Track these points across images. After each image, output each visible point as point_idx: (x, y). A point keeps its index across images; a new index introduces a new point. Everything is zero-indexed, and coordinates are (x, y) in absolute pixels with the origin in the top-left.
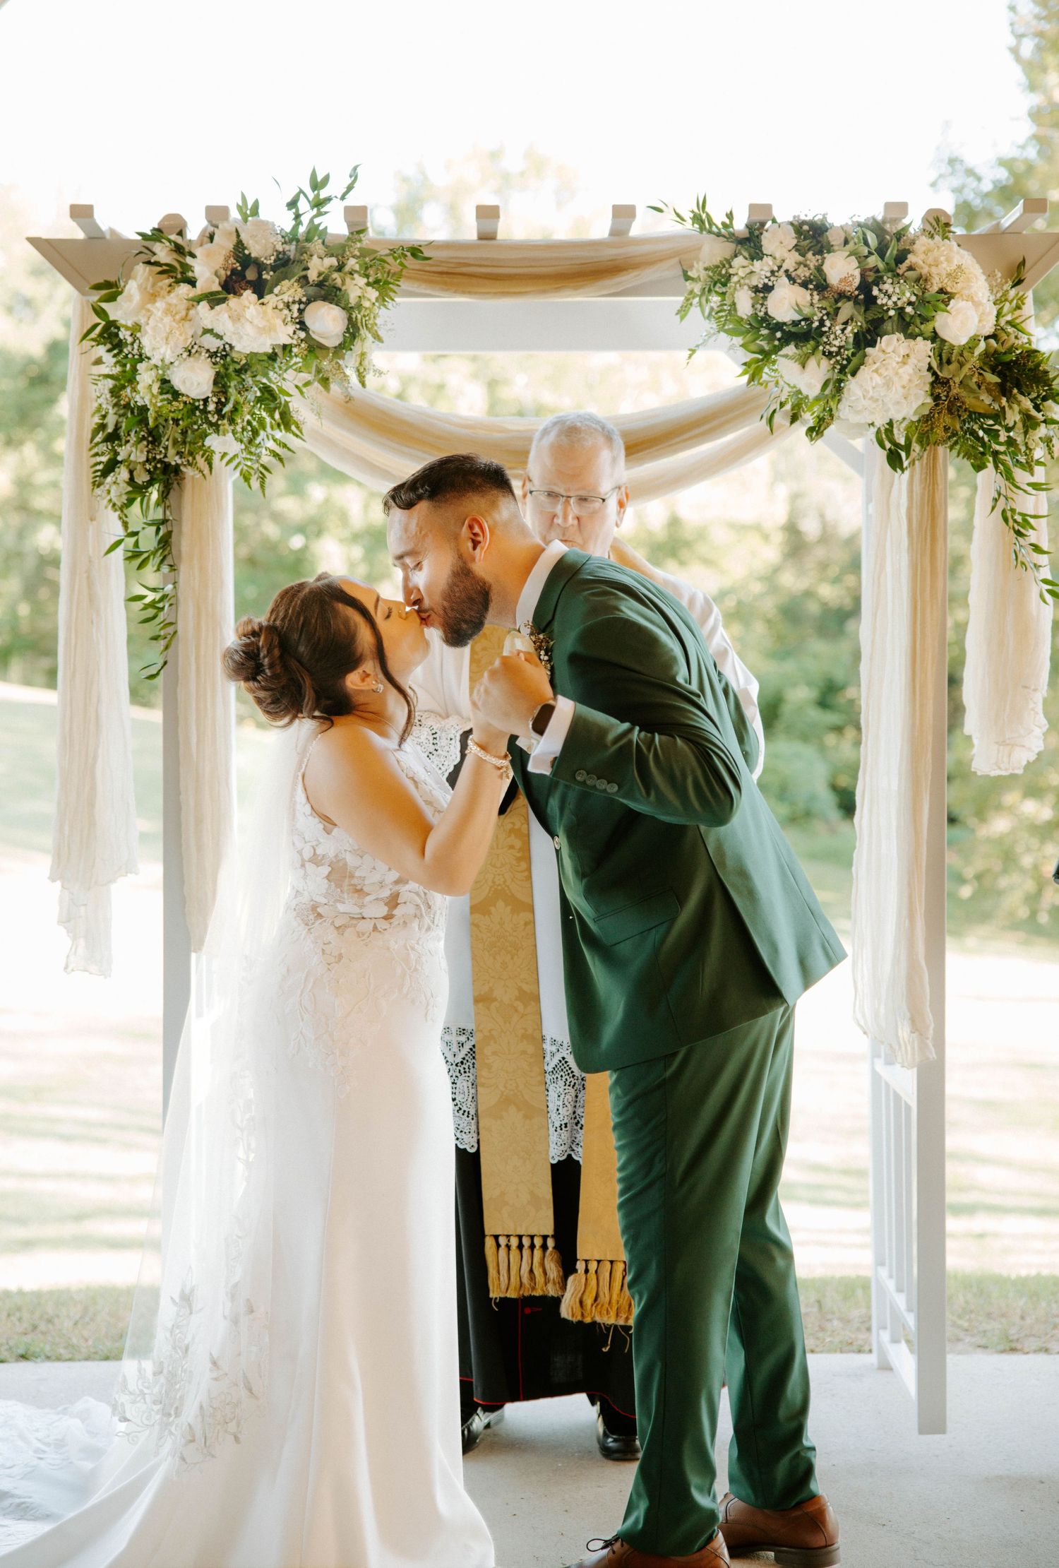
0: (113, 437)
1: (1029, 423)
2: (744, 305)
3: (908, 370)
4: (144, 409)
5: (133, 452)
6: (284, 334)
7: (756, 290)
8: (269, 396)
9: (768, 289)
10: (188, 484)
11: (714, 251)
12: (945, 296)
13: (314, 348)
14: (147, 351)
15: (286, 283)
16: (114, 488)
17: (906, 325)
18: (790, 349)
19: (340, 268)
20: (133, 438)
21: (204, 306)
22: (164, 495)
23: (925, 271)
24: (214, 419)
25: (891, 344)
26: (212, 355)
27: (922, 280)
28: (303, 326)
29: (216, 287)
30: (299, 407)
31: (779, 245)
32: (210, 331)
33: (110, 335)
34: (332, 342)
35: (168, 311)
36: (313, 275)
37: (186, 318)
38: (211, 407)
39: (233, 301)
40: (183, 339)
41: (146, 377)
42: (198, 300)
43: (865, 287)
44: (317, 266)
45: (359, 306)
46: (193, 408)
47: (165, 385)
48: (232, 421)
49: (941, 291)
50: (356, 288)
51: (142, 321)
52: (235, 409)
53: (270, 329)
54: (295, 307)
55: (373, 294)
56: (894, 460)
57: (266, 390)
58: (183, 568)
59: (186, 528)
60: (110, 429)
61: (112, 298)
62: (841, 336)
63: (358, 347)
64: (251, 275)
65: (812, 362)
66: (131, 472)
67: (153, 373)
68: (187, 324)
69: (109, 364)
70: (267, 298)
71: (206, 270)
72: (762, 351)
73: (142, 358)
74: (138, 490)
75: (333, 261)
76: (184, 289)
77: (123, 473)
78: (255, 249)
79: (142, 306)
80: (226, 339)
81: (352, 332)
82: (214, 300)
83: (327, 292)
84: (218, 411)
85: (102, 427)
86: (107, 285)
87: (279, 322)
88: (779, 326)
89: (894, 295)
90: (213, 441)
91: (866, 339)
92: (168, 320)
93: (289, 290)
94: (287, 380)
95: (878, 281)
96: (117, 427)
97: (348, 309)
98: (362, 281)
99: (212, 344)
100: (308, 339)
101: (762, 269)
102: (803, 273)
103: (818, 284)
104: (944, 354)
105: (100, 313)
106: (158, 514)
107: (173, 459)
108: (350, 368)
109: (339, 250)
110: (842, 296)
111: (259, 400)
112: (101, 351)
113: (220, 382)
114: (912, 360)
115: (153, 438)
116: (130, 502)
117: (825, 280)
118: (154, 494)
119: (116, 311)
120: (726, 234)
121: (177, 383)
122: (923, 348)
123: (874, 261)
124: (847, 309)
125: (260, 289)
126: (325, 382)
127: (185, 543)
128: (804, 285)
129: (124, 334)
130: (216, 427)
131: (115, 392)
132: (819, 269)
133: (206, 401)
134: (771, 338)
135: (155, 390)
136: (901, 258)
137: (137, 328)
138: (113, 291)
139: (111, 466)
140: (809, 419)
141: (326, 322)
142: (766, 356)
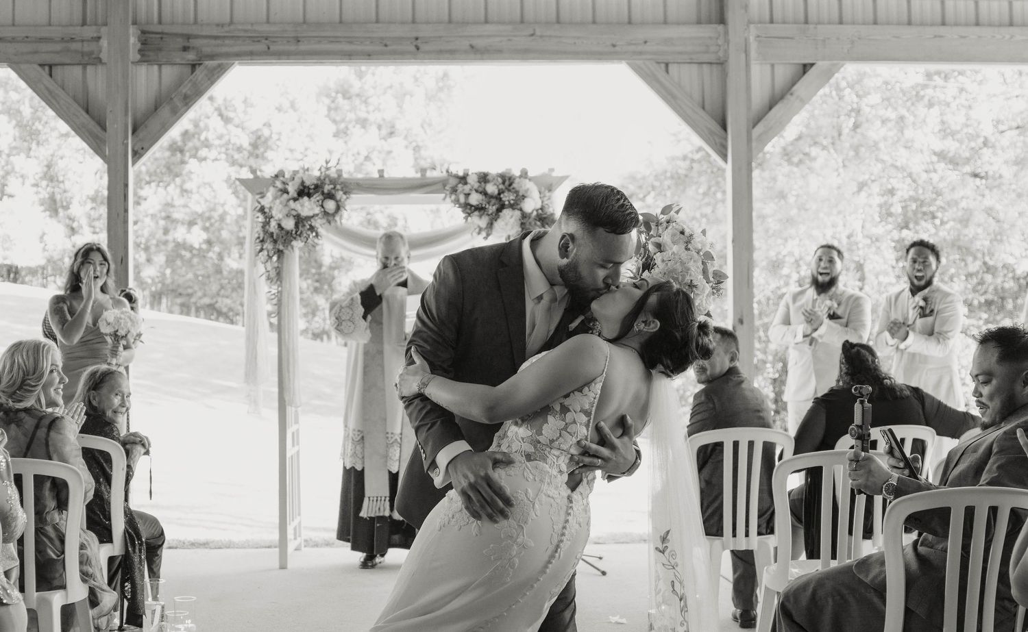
0: (262, 241)
2: (462, 199)
3: (512, 220)
4: (272, 233)
5: (269, 245)
6: (317, 210)
7: (465, 194)
8: (312, 228)
9: (469, 194)
10: (285, 256)
11: (453, 182)
12: (524, 197)
13: (326, 213)
14: (274, 215)
15: (317, 194)
16: (262, 258)
17: (512, 206)
18: (476, 213)
19: (334, 188)
20: (268, 241)
21: (291, 202)
22: (279, 257)
23: (517, 189)
24: (294, 236)
25: (507, 213)
26: (294, 216)
27: (517, 192)
28: (322, 206)
29: (296, 195)
30: (321, 231)
31: (473, 180)
32: (294, 210)
33: (262, 210)
34: (331, 212)
35: (281, 203)
36: (326, 191)
37: (286, 205)
38: (294, 232)
39: (301, 200)
40: (285, 211)
41: (273, 224)
42: (289, 200)
43: (499, 194)
44: (327, 188)
45: (340, 200)
46: (288, 232)
47: (279, 226)
48: (300, 236)
49: (523, 196)
50: (340, 195)
51: (272, 205)
52: (301, 232)
53: (312, 209)
54: (320, 201)
55: (344, 197)
57: (311, 226)
58: (283, 282)
59: (284, 269)
60: (261, 238)
61: (262, 197)
62: (492, 209)
63: (340, 212)
64: (306, 191)
65: (483, 217)
66: (268, 252)
67: (275, 222)
68: (286, 207)
69: (261, 219)
70: (312, 198)
71: (292, 189)
72: (468, 213)
73: (272, 217)
74: (270, 257)
75: (332, 186)
76: (285, 196)
77: (265, 253)
78: (308, 183)
79: (272, 201)
80: (299, 212)
81: (338, 208)
82: (295, 200)
83: (330, 196)
84: (296, 233)
85: (259, 238)
86: (261, 193)
87: (315, 206)
88: (472, 206)
89: (508, 197)
90: (294, 243)
91: (499, 210)
92: (281, 206)
93: (317, 197)
94: (318, 223)
95: (503, 192)
96: (264, 238)
97: (337, 201)
98: (341, 193)
99: (294, 213)
100: (325, 212)
101: (467, 188)
102: (481, 189)
103: (485, 193)
104: (524, 216)
105: (259, 203)
106: (276, 265)
107: (281, 247)
108: (337, 218)
109: (333, 182)
110: (492, 197)
111: (309, 229)
112: (259, 214)
113: (297, 225)
114: (514, 217)
115: (275, 242)
116: (267, 261)
117: (487, 192)
118: (275, 258)
119: (264, 202)
120: (457, 177)
121: (283, 225)
122: (517, 213)
123: (501, 187)
124: (493, 201)
125: (309, 195)
126: (329, 222)
127: (284, 274)
128: (481, 193)
129: (266, 210)
130: (295, 238)
131: (263, 227)
132: (484, 189)
133: (292, 231)
134: (470, 209)
135: (276, 227)
136: (510, 185)
137: (270, 208)
138: (263, 195)
139: (261, 250)
140: (484, 234)
141: (330, 205)
142: (469, 215)
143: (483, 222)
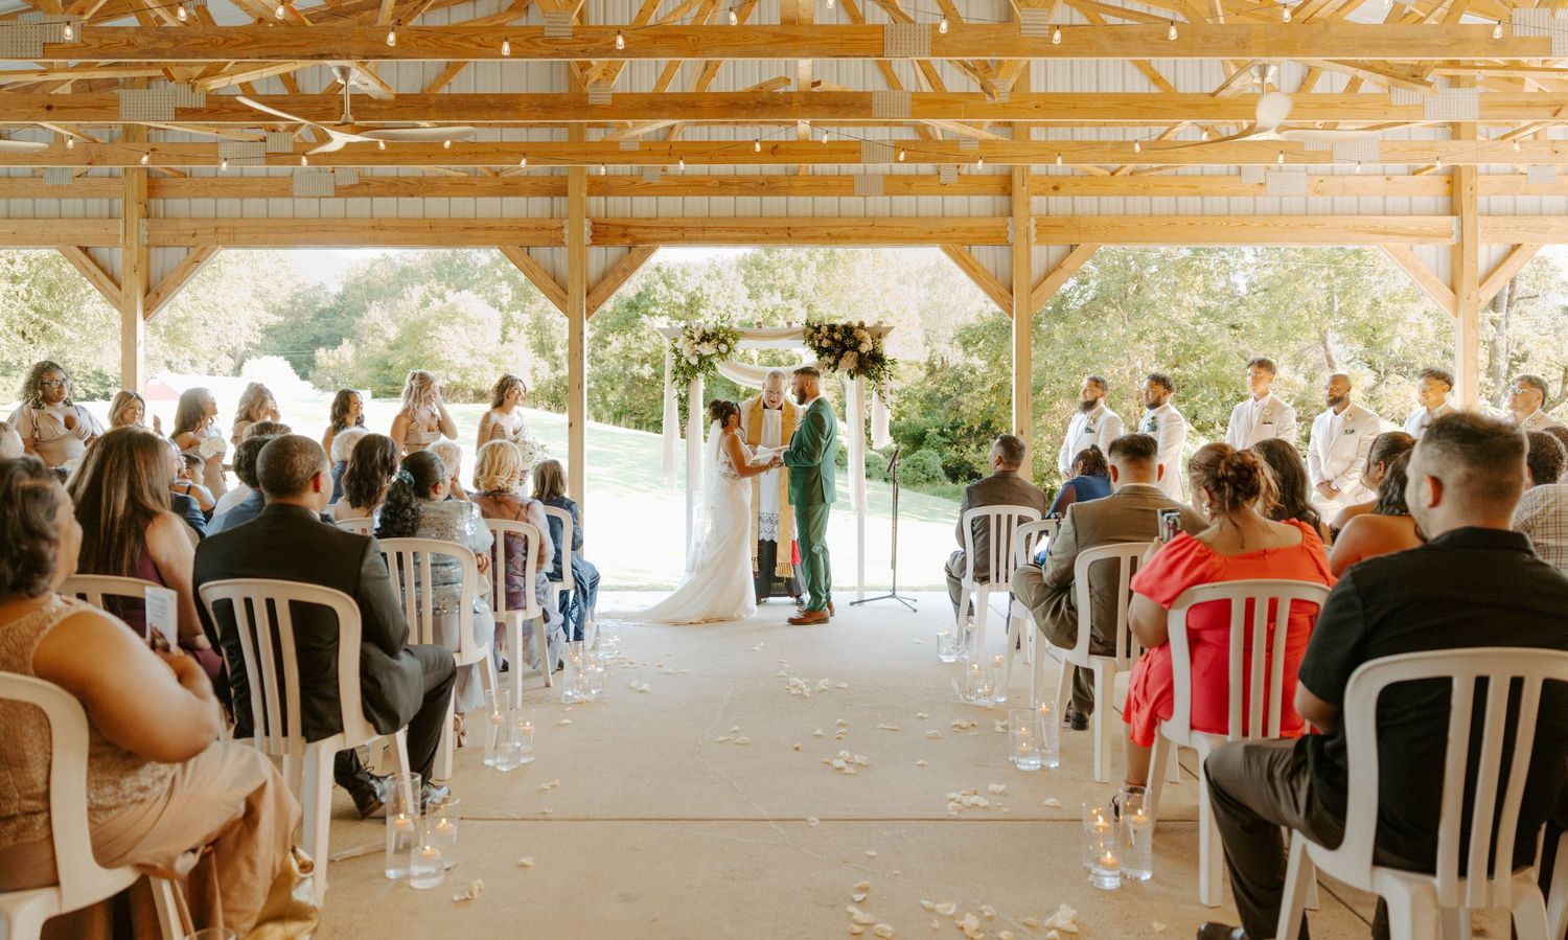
0: (676, 373)
1: (879, 370)
2: (817, 344)
3: (852, 358)
4: (683, 368)
5: (680, 376)
6: (714, 351)
7: (819, 340)
8: (711, 364)
9: (822, 340)
10: (692, 383)
11: (810, 331)
12: (860, 342)
13: (720, 354)
14: (684, 355)
15: (714, 340)
16: (676, 384)
17: (853, 349)
18: (827, 354)
19: (727, 336)
20: (680, 373)
23: (856, 337)
24: (698, 369)
25: (849, 353)
26: (698, 356)
27: (856, 339)
28: (718, 349)
29: (699, 341)
30: (718, 365)
31: (824, 330)
32: (698, 351)
33: (675, 351)
34: (724, 353)
35: (689, 346)
36: (720, 338)
38: (698, 367)
39: (703, 344)
40: (692, 352)
41: (683, 360)
42: (695, 344)
43: (843, 340)
44: (721, 336)
45: (730, 345)
46: (693, 367)
47: (688, 362)
48: (702, 370)
50: (730, 340)
51: (683, 348)
52: (703, 367)
53: (711, 350)
54: (717, 345)
55: (733, 342)
56: (852, 377)
57: (710, 362)
58: (691, 401)
59: (691, 392)
60: (675, 371)
61: (676, 342)
62: (838, 351)
63: (731, 353)
64: (707, 337)
65: (832, 357)
66: (680, 381)
68: (693, 349)
69: (675, 357)
70: (710, 343)
71: (697, 337)
73: (682, 356)
74: (681, 385)
75: (725, 334)
76: (692, 341)
77: (678, 381)
78: (708, 332)
79: (683, 345)
80: (701, 352)
81: (729, 350)
82: (699, 344)
83: (724, 341)
85: (673, 371)
87: (713, 348)
88: (824, 349)
89: (848, 342)
90: (698, 374)
91: (843, 352)
92: (689, 348)
93: (715, 342)
94: (715, 360)
95: (846, 339)
96: (677, 371)
97: (728, 345)
99: (698, 353)
100: (720, 352)
101: (820, 336)
102: (830, 337)
103: (832, 339)
104: (861, 355)
105: (674, 346)
106: (685, 390)
107: (689, 378)
108: (728, 356)
109: (726, 332)
110: (837, 342)
111: (708, 365)
112: (674, 354)
113: (699, 361)
114: (854, 357)
115: (685, 373)
116: (680, 387)
117: (834, 338)
118: (685, 385)
119: (676, 345)
120: (813, 328)
121: (690, 362)
122: (856, 354)
123: (844, 335)
124: (838, 345)
125: (708, 341)
126: (723, 360)
127: (691, 396)
128: (830, 339)
129: (679, 351)
130: (699, 371)
131: (677, 363)
132: (832, 336)
133: (696, 366)
134: (823, 351)
135: (686, 363)
136: (851, 333)
137: (681, 350)
138: (676, 340)
139: (675, 379)
140: (832, 368)
141: (723, 348)
142: (822, 355)
143: (831, 360)
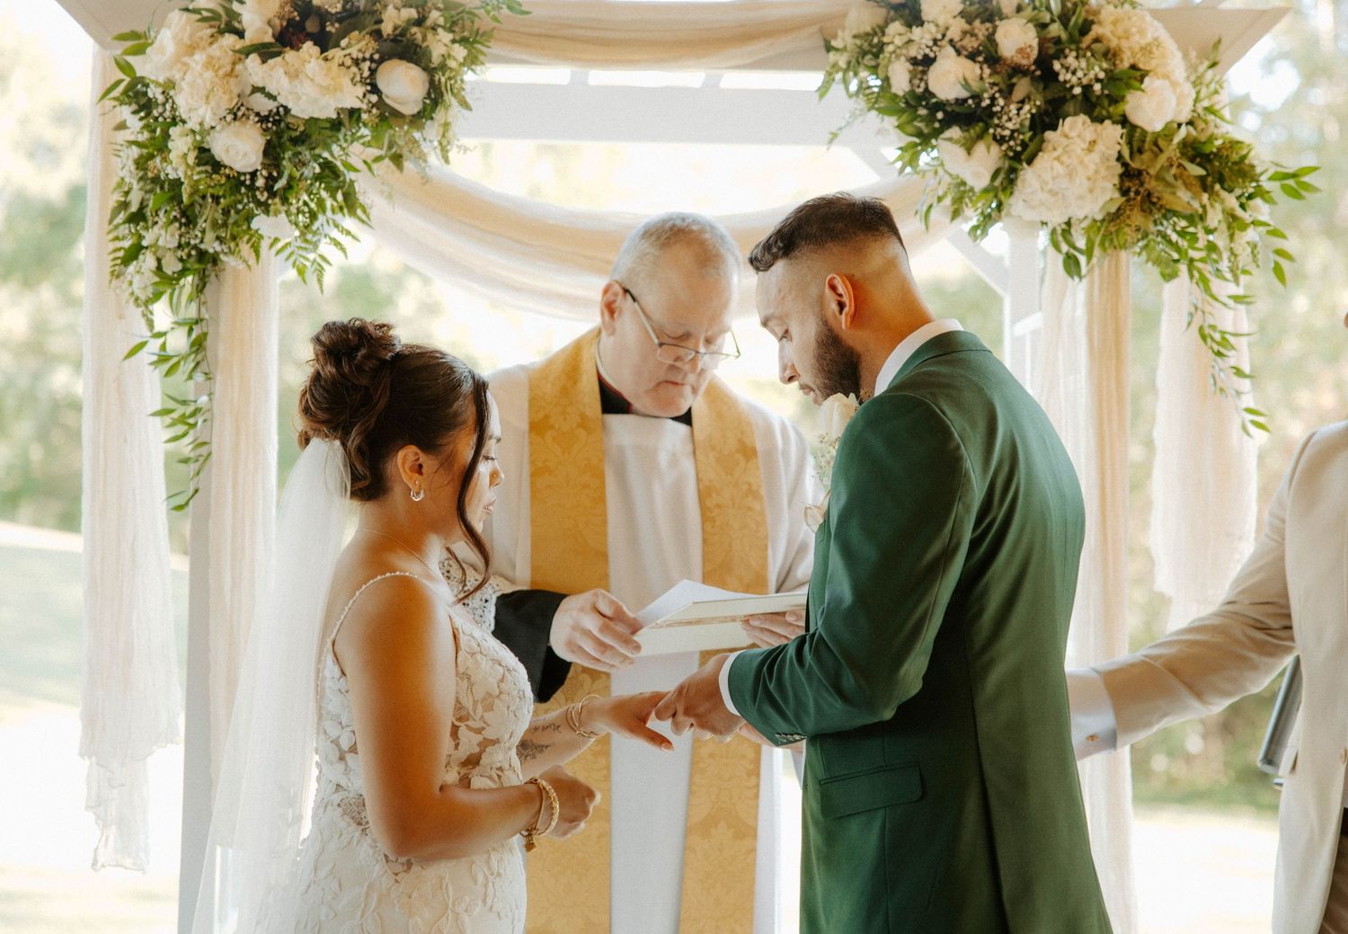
0: (138, 217)
1: (1234, 223)
2: (900, 79)
3: (1095, 157)
4: (177, 184)
5: (162, 235)
6: (352, 96)
7: (914, 61)
8: (330, 173)
9: (928, 61)
10: (228, 278)
11: (863, 16)
12: (1137, 75)
13: (387, 115)
14: (182, 112)
15: (355, 34)
16: (137, 280)
17: (1095, 106)
18: (955, 132)
19: (420, 22)
20: (162, 218)
21: (253, 60)
22: (200, 288)
23: (1114, 43)
24: (263, 197)
25: (1076, 127)
26: (263, 119)
27: (1110, 55)
28: (375, 89)
29: (269, 38)
30: (364, 186)
31: (941, 10)
32: (262, 90)
33: (136, 93)
34: (409, 109)
35: (210, 64)
36: (387, 28)
37: (231, 74)
38: (260, 182)
39: (290, 55)
40: (225, 102)
41: (180, 144)
42: (247, 52)
43: (1044, 61)
44: (393, 18)
45: (443, 67)
46: (237, 183)
47: (205, 156)
48: (285, 201)
49: (1133, 67)
50: (440, 45)
51: (177, 76)
52: (289, 187)
53: (335, 89)
54: (366, 66)
55: (460, 52)
56: (1071, 265)
57: (328, 167)
58: (219, 378)
59: (223, 328)
60: (134, 208)
61: (140, 51)
62: (1016, 117)
63: (439, 115)
64: (311, 26)
65: (980, 148)
66: (159, 260)
67: (190, 139)
68: (232, 81)
69: (135, 129)
70: (330, 53)
71: (257, 19)
72: (919, 134)
73: (174, 121)
74: (166, 281)
75: (412, 13)
76: (229, 40)
77: (148, 261)
79: (177, 59)
80: (281, 100)
81: (435, 97)
82: (265, 52)
83: (404, 48)
84: (269, 188)
85: (124, 205)
86: (134, 35)
87: (346, 81)
88: (941, 105)
89: (1077, 71)
90: (261, 223)
91: (1046, 121)
92: (209, 74)
93: (357, 44)
94: (353, 153)
95: (1060, 54)
96: (142, 206)
97: (430, 71)
98: (445, 36)
99: (263, 105)
100: (380, 104)
101: (922, 36)
102: (970, 43)
103: (988, 55)
104: (1135, 142)
105: (126, 68)
106: (191, 312)
107: (211, 246)
109: (419, 2)
110: (1017, 70)
111: (317, 178)
112: (126, 113)
113: (272, 153)
114: (1100, 147)
115: (188, 218)
116: (157, 296)
117: (996, 52)
118: (187, 287)
119: (145, 66)
121: (219, 152)
122: (1112, 134)
123: (1056, 29)
124: (1023, 87)
125: (323, 42)
126: (397, 159)
127: (220, 348)
128: (972, 57)
129: (154, 92)
130: (265, 208)
131: (141, 163)
132: (991, 38)
133: (254, 175)
134: (931, 118)
135: (191, 159)
136: (1085, 28)
137: (169, 86)
138: (139, 42)
139: (134, 253)
140: (972, 217)
141: (403, 84)
142: (925, 139)
143: (979, 165)
